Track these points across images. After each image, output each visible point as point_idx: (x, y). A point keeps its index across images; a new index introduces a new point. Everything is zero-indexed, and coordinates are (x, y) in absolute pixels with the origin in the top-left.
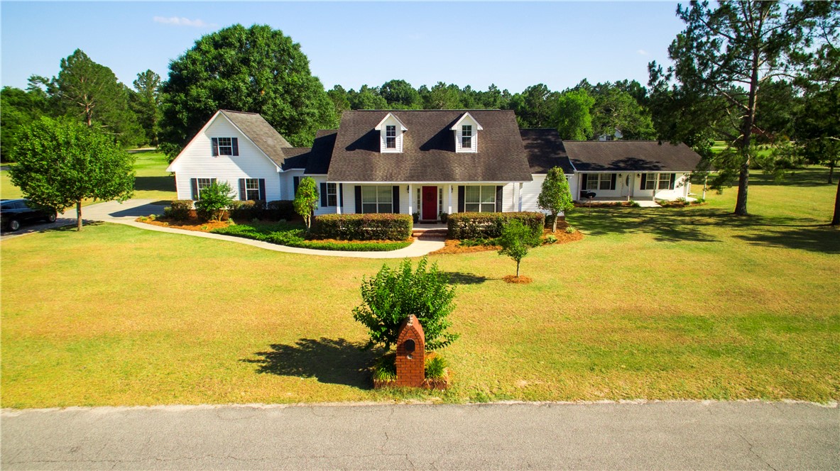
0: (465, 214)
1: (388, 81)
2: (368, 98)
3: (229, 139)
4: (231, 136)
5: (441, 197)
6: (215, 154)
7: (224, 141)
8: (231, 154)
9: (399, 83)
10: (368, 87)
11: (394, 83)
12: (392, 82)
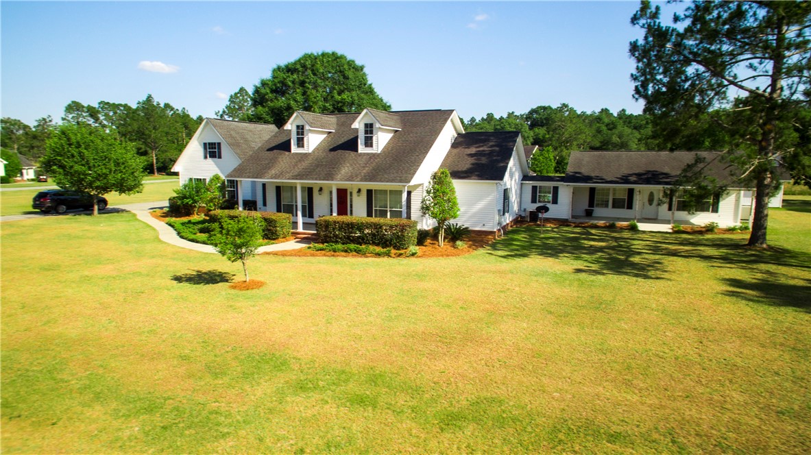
0: (374, 220)
1: (534, 107)
2: (509, 124)
3: (215, 143)
4: (216, 141)
5: (351, 201)
6: (206, 157)
7: (212, 145)
8: (216, 157)
9: (544, 108)
10: (515, 114)
11: (539, 109)
12: (538, 108)
